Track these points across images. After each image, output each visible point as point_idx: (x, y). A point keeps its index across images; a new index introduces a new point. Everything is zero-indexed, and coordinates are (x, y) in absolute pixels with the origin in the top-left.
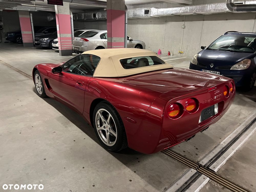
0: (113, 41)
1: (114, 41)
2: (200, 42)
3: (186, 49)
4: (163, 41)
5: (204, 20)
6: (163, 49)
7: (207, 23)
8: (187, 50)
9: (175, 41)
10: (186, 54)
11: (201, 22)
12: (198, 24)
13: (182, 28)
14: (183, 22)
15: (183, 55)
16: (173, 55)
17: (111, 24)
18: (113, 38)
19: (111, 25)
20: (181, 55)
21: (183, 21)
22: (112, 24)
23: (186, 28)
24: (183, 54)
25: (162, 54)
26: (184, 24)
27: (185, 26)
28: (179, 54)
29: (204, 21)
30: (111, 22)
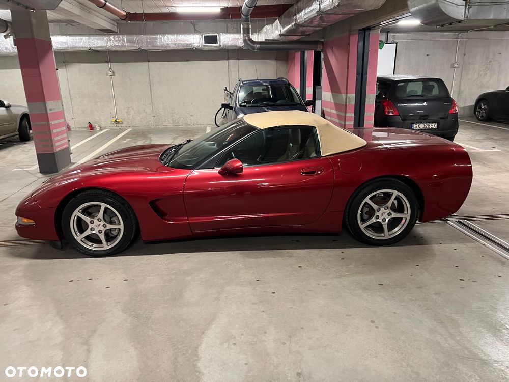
0: (49, 112)
1: (50, 110)
2: (150, 99)
3: (126, 114)
4: (68, 102)
5: (149, 61)
6: (73, 119)
7: (155, 66)
8: (130, 115)
9: (97, 100)
10: (128, 122)
11: (145, 65)
12: (140, 68)
13: (107, 75)
14: (107, 64)
15: (122, 125)
16: (101, 129)
17: (39, 71)
18: (48, 104)
19: (40, 74)
20: (120, 125)
21: (107, 62)
22: (41, 71)
23: (116, 74)
24: (122, 123)
25: (72, 129)
26: (110, 69)
27: (113, 72)
28: (115, 125)
29: (150, 63)
30: (39, 68)
